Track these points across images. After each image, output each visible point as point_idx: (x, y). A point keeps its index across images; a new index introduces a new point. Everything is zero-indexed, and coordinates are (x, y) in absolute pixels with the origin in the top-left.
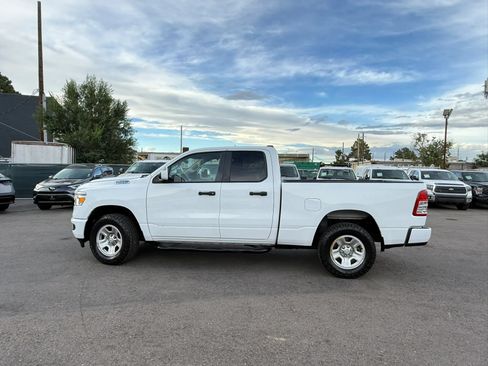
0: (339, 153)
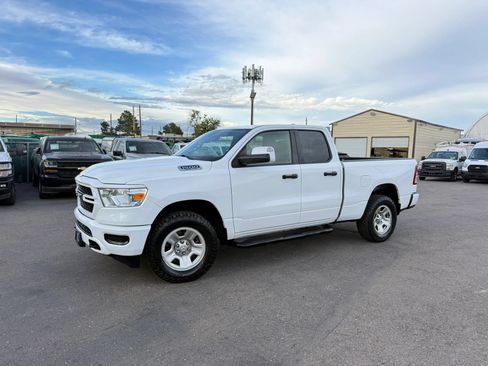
0: (105, 125)
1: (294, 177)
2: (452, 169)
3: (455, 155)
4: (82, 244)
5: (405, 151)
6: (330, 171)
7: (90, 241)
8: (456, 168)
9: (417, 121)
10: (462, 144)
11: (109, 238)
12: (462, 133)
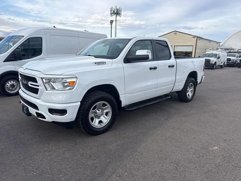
1: (155, 68)
2: (214, 63)
3: (215, 55)
4: (29, 114)
5: (191, 53)
6: (171, 65)
7: (36, 113)
8: (216, 62)
9: (197, 37)
10: (219, 50)
11: (52, 111)
12: (221, 44)
